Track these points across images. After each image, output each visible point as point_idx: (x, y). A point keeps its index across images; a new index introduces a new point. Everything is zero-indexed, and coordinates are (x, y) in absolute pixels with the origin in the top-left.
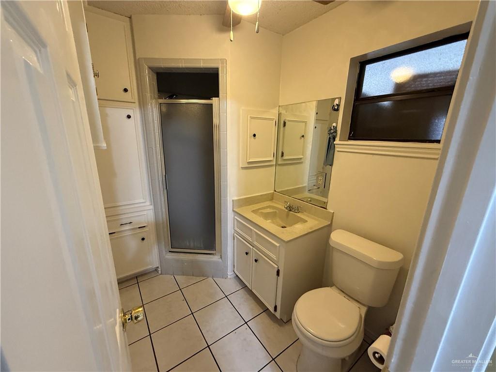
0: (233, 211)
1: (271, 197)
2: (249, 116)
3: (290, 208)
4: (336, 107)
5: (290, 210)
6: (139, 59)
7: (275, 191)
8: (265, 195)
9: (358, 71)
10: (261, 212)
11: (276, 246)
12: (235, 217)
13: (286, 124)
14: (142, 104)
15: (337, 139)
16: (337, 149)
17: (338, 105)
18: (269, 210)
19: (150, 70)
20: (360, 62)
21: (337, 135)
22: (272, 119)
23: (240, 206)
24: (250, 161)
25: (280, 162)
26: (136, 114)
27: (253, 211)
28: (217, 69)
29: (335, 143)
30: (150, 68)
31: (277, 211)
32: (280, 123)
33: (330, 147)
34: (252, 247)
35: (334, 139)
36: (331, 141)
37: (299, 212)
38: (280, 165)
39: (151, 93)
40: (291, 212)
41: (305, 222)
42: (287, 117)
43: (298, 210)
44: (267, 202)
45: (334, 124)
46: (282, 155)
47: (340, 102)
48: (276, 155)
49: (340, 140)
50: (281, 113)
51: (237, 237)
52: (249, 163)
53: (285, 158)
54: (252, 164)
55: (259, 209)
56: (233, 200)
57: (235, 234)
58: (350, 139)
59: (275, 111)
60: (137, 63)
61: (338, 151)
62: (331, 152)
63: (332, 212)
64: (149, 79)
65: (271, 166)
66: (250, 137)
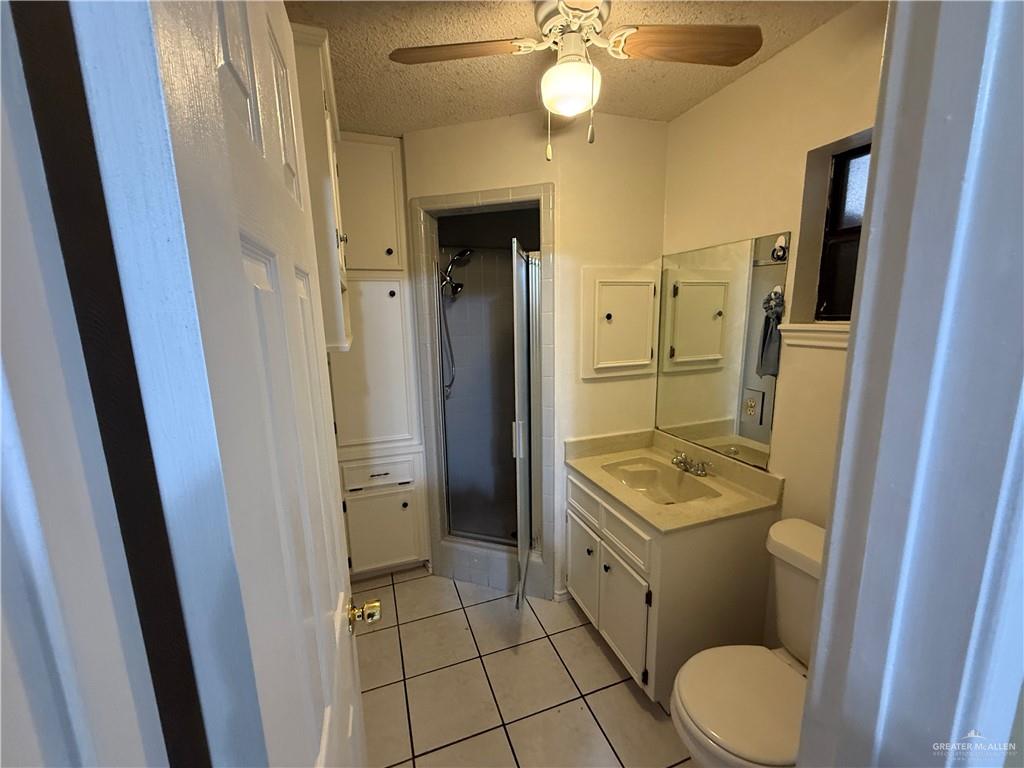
0: (566, 464)
1: (649, 441)
2: (597, 281)
3: (685, 466)
4: (781, 253)
5: (686, 470)
6: (411, 200)
7: (658, 428)
8: (636, 435)
9: (830, 174)
10: (623, 470)
11: (645, 540)
12: (570, 477)
13: (680, 291)
14: (413, 271)
15: (786, 319)
16: (785, 341)
17: (785, 249)
18: (640, 467)
19: (428, 216)
20: (834, 157)
21: (784, 311)
22: (647, 284)
23: (580, 455)
24: (600, 366)
25: (666, 368)
26: (404, 288)
27: (607, 468)
28: (538, 202)
29: (779, 327)
30: (428, 212)
31: (659, 471)
32: (667, 289)
33: (770, 338)
34: (598, 539)
35: (779, 320)
36: (772, 324)
37: (706, 475)
38: (667, 374)
39: (427, 252)
40: (687, 474)
41: (717, 496)
42: (681, 276)
43: (703, 470)
44: (639, 451)
45: (778, 289)
46: (672, 354)
47: (788, 241)
48: (657, 354)
49: (791, 322)
50: (667, 270)
51: (572, 518)
52: (599, 370)
53: (679, 360)
54: (607, 372)
55: (619, 464)
56: (565, 443)
57: (569, 511)
58: (819, 317)
59: (654, 267)
60: (409, 207)
61: (789, 345)
62: (773, 347)
63: (781, 478)
64: (425, 229)
65: (648, 376)
66: (600, 320)
